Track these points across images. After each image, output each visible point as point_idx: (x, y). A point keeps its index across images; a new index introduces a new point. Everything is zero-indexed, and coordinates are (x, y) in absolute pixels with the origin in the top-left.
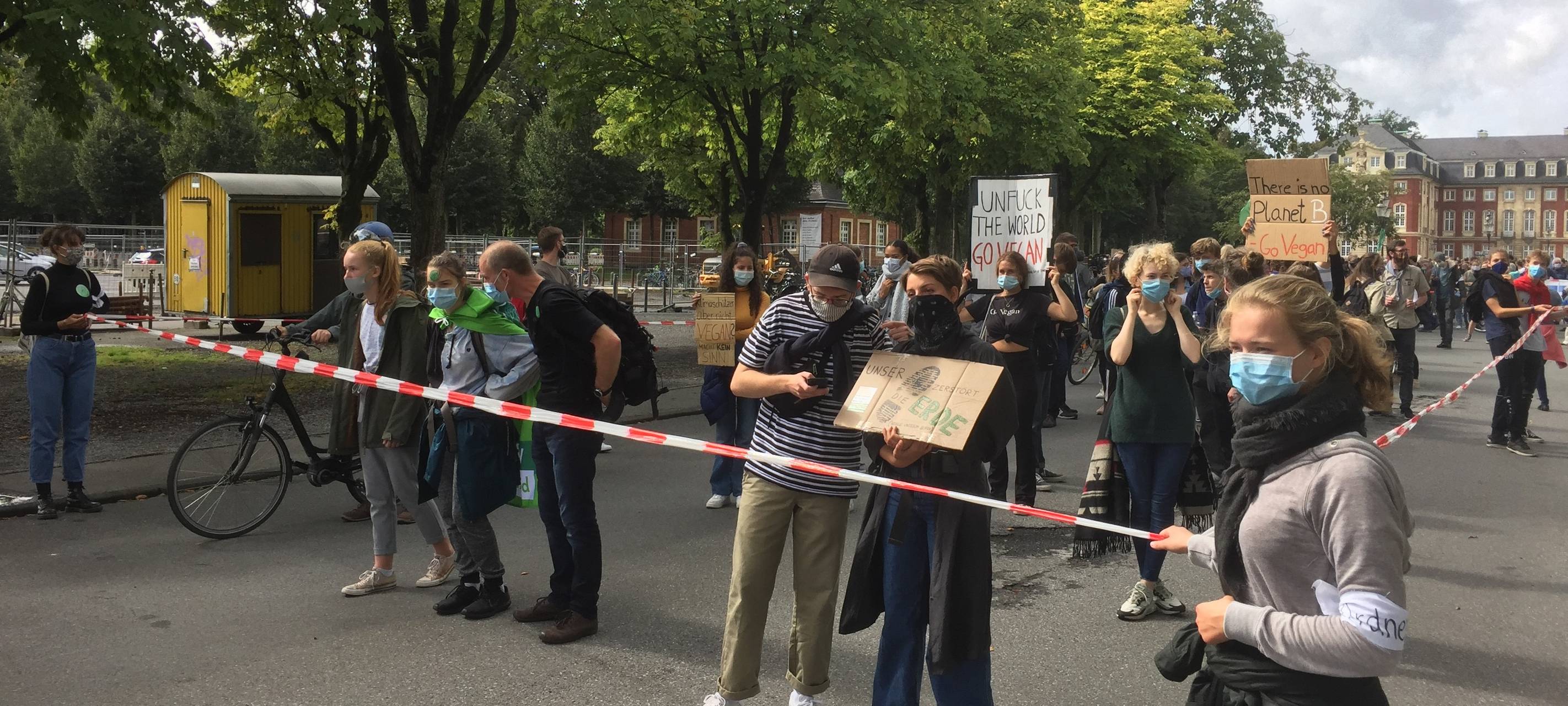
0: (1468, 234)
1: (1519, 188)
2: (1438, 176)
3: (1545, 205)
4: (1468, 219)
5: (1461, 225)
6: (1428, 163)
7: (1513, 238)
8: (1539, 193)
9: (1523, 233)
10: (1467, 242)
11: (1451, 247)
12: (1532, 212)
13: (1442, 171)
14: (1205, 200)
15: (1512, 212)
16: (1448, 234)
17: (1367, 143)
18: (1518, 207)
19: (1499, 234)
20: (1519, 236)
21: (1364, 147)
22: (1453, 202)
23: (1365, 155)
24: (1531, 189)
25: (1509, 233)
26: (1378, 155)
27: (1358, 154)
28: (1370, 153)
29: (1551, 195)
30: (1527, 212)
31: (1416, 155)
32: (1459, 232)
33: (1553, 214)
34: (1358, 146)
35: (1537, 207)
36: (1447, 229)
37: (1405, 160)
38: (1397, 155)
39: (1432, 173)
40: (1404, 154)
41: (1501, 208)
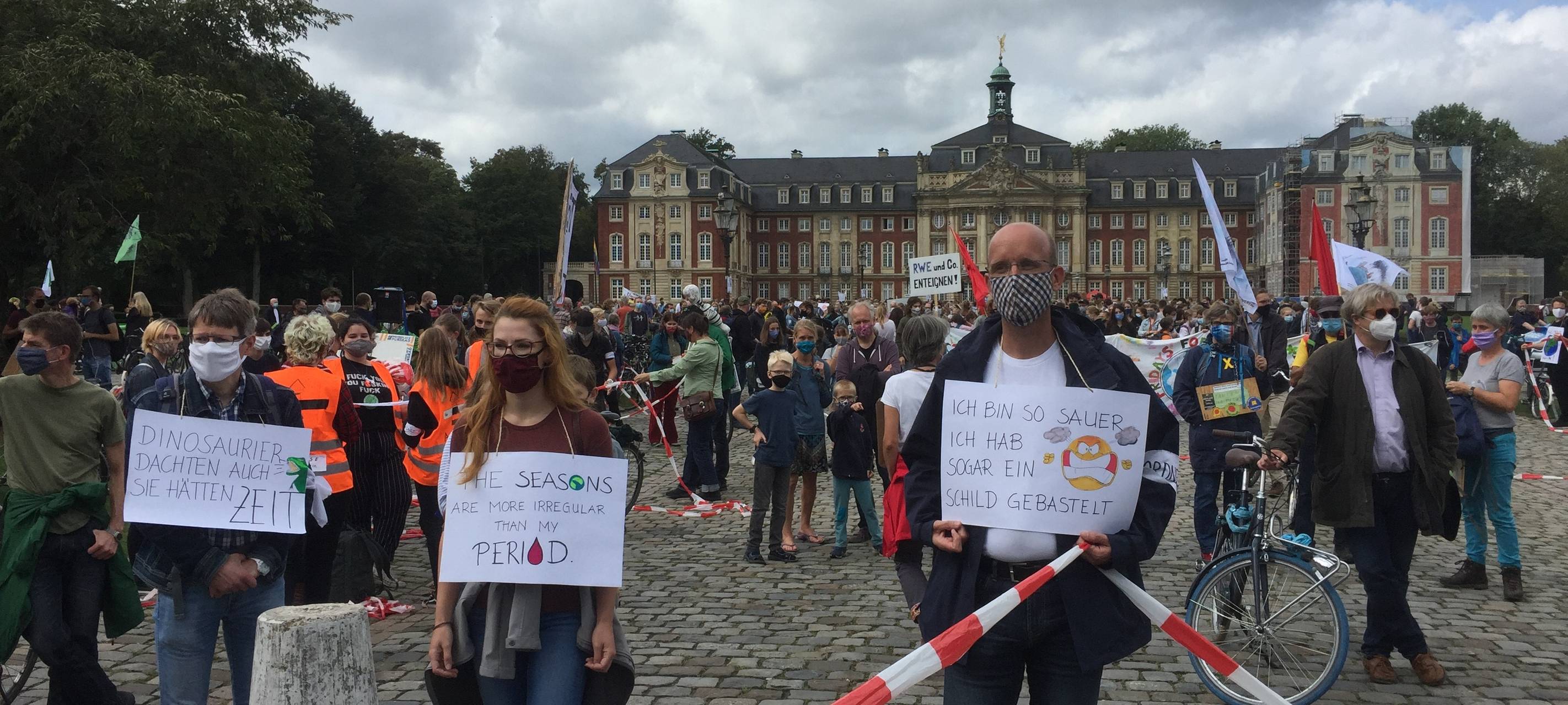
0: (784, 270)
1: (835, 218)
2: (750, 202)
3: (862, 237)
4: (783, 254)
5: (776, 261)
6: (738, 185)
7: (830, 275)
8: (855, 223)
9: (840, 269)
10: (783, 279)
11: (766, 285)
12: (848, 244)
13: (754, 197)
14: (468, 226)
15: (828, 244)
16: (763, 271)
17: (665, 157)
18: (835, 239)
19: (815, 269)
20: (835, 273)
21: (663, 161)
22: (765, 233)
23: (664, 171)
24: (847, 218)
25: (825, 269)
26: (678, 172)
27: (656, 170)
28: (669, 170)
29: (867, 226)
30: (843, 244)
31: (722, 173)
32: (774, 269)
33: (869, 245)
34: (655, 160)
35: (854, 239)
36: (761, 265)
37: (708, 178)
38: (700, 171)
39: (742, 197)
40: (708, 171)
41: (816, 240)
